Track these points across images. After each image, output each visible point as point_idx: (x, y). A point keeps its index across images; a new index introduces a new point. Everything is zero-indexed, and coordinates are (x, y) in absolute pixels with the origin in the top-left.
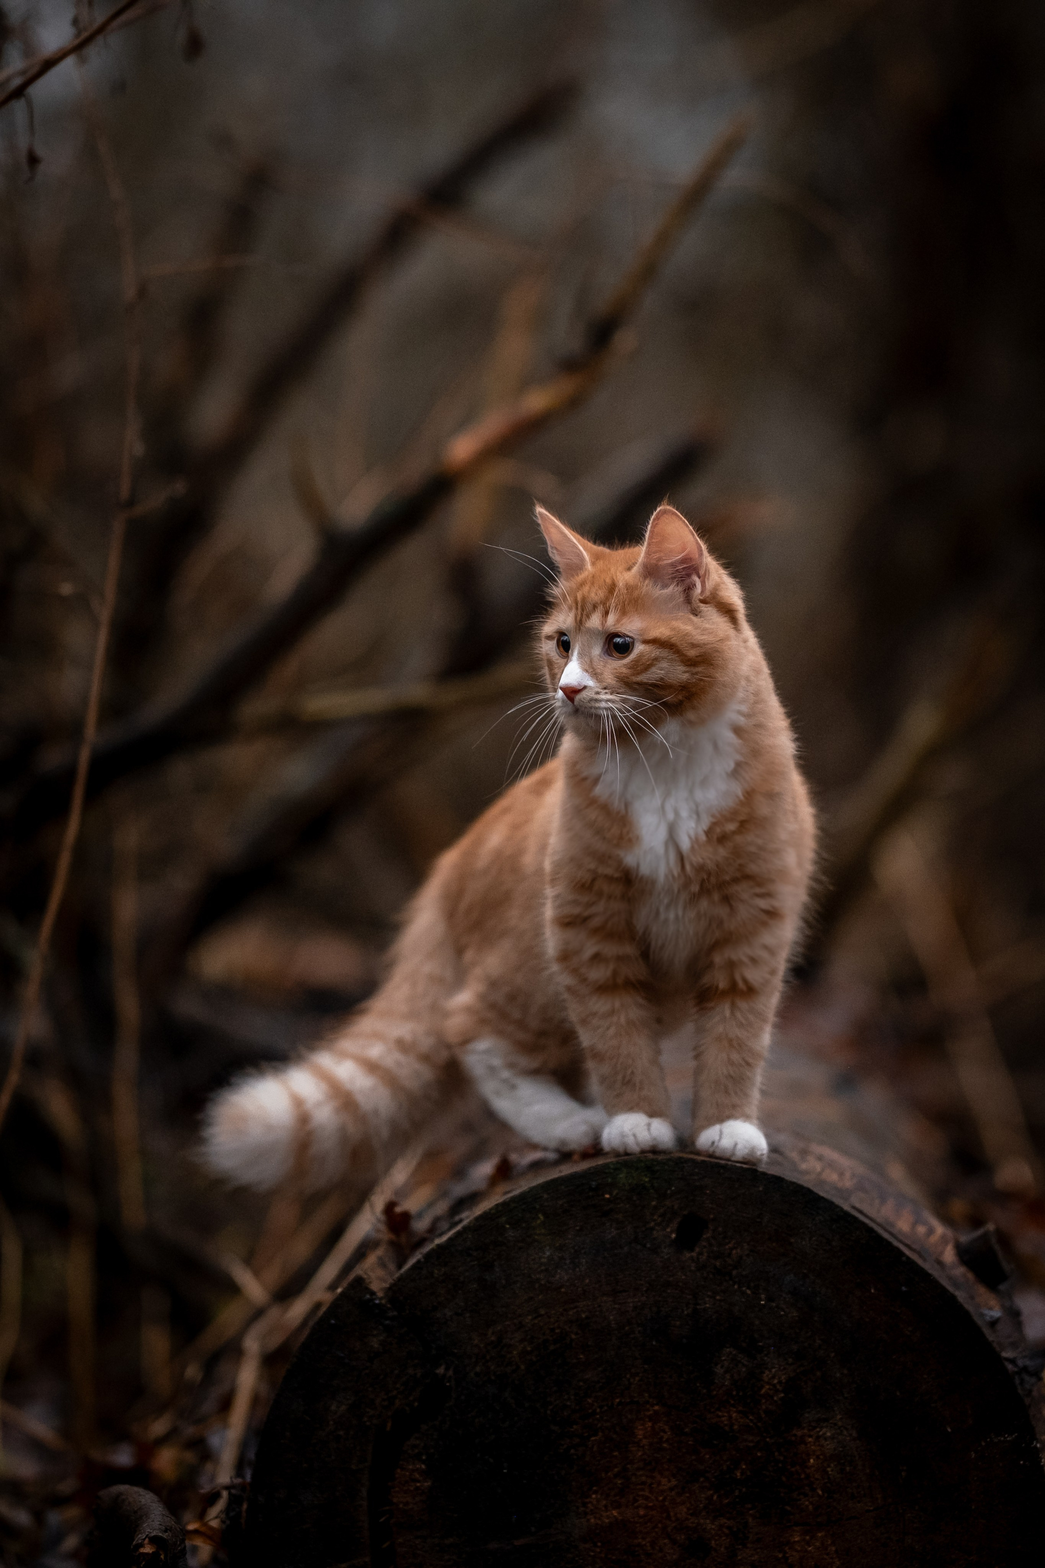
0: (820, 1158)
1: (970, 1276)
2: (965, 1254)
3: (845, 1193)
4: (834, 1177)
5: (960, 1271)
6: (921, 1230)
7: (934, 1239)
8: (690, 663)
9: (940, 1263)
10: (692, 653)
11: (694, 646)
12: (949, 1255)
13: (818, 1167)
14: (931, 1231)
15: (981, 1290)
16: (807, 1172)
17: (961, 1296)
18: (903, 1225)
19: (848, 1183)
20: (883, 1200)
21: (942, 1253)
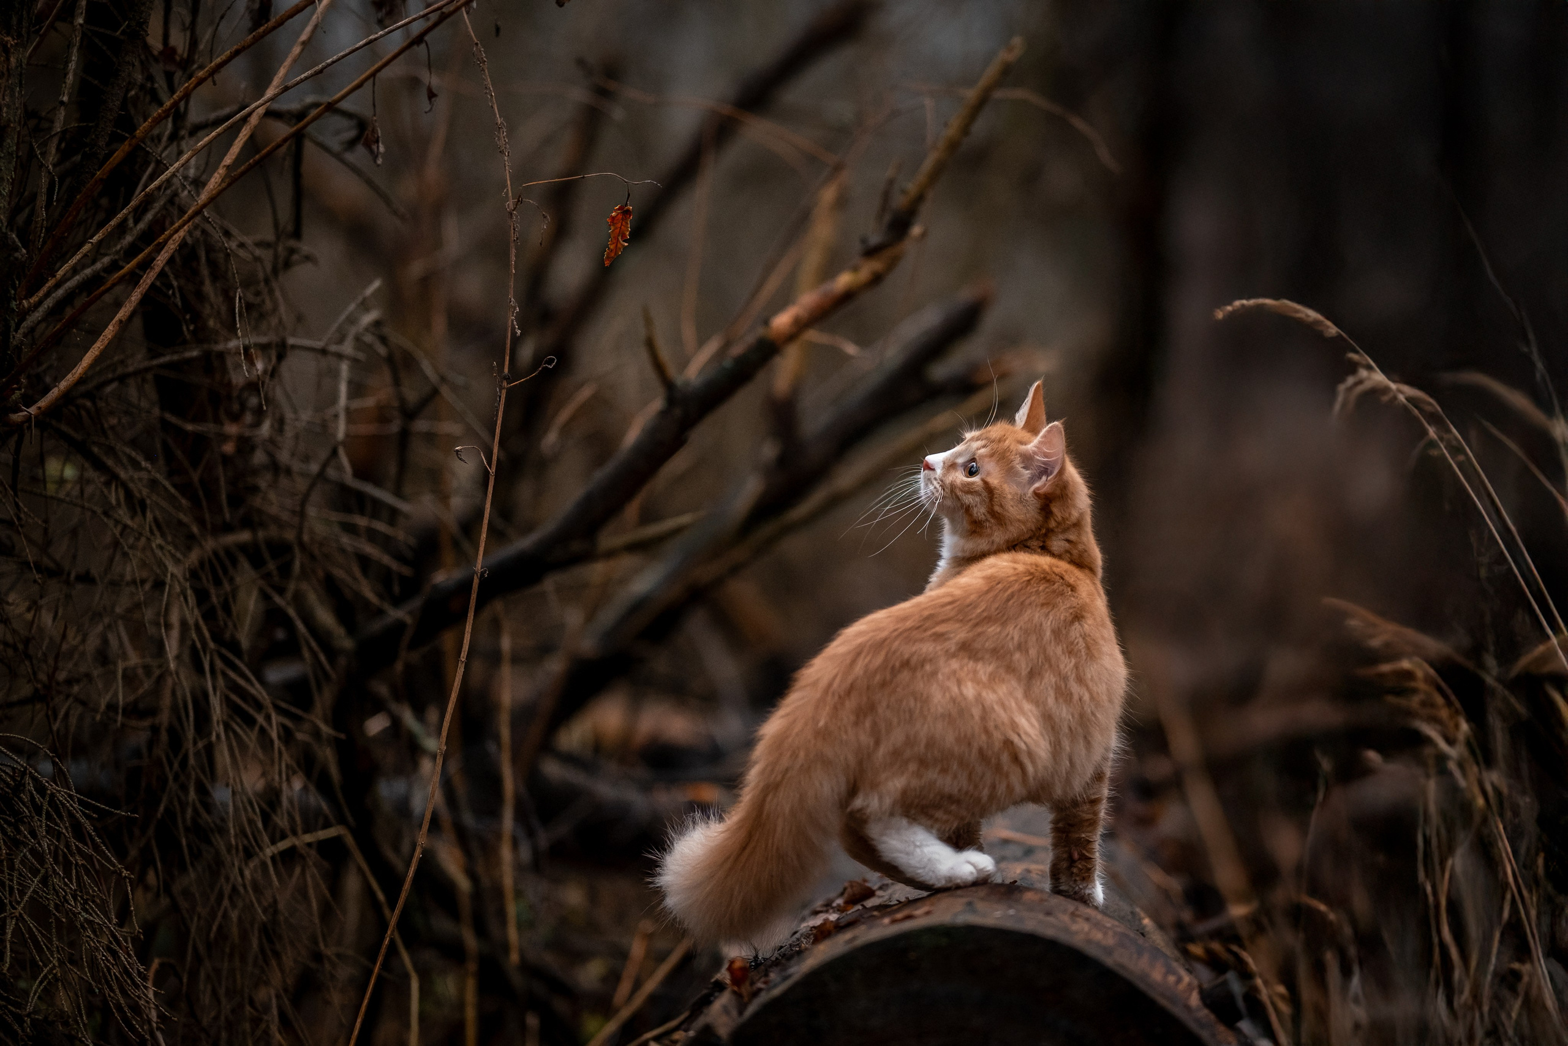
0: (1087, 919)
1: (1212, 1017)
2: (1209, 999)
3: (1109, 951)
4: (1098, 936)
5: (1204, 1013)
6: (1172, 979)
7: (1181, 987)
8: (992, 513)
9: (1187, 1008)
10: (997, 508)
11: (1001, 506)
12: (1195, 1000)
13: (1086, 927)
14: (1179, 980)
15: (1221, 1028)
16: (1077, 933)
17: (1205, 1034)
18: (1157, 975)
19: (1110, 941)
20: (1140, 953)
21: (1188, 998)
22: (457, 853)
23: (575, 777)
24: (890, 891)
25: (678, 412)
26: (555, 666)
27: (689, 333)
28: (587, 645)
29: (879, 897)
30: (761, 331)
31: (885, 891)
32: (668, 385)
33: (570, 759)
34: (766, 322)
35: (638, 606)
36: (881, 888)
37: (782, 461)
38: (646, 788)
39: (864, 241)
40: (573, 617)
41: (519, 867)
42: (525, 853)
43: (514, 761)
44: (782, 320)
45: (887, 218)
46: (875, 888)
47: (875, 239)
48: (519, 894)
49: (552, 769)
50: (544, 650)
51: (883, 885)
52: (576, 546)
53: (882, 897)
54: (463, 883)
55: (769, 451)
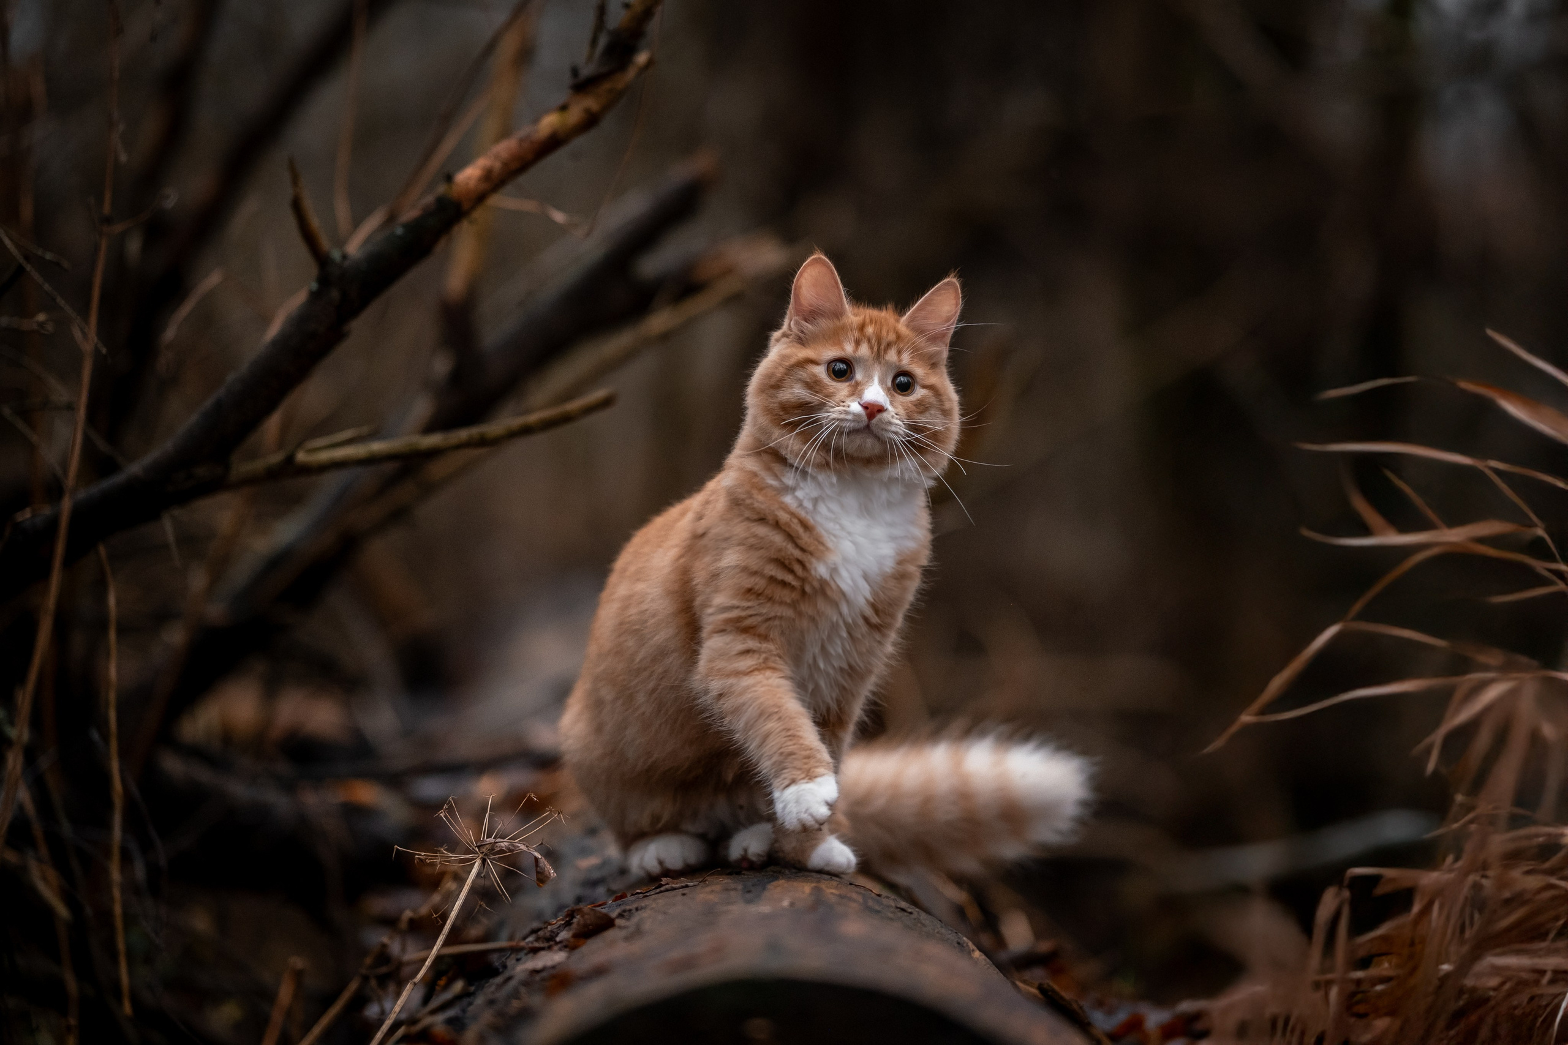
22: (52, 874)
23: (204, 775)
24: (635, 919)
25: (335, 294)
26: (175, 636)
27: (342, 210)
28: (216, 611)
29: (620, 928)
30: (441, 189)
31: (628, 919)
32: (321, 259)
33: (196, 753)
34: (449, 178)
35: (277, 561)
36: (621, 916)
37: (456, 377)
38: (289, 787)
39: (575, 72)
40: (198, 580)
41: (131, 888)
42: (140, 871)
43: (123, 754)
44: (469, 175)
45: (603, 41)
46: (614, 915)
47: (586, 71)
48: (130, 920)
49: (173, 765)
50: (162, 617)
51: (624, 911)
52: (202, 472)
53: (625, 928)
54: (62, 910)
55: (441, 366)
